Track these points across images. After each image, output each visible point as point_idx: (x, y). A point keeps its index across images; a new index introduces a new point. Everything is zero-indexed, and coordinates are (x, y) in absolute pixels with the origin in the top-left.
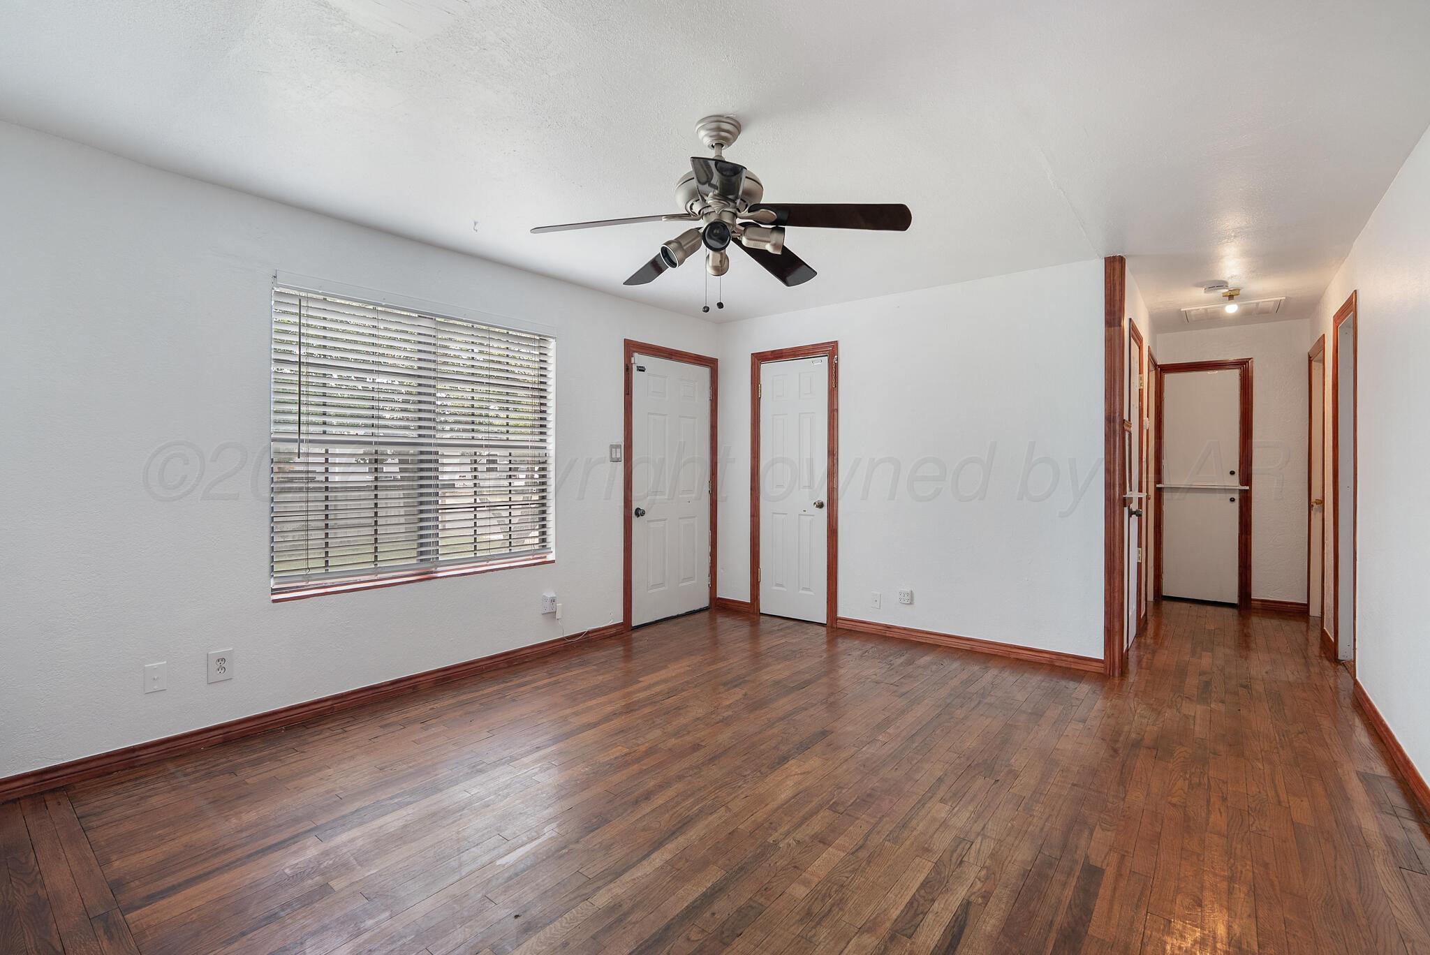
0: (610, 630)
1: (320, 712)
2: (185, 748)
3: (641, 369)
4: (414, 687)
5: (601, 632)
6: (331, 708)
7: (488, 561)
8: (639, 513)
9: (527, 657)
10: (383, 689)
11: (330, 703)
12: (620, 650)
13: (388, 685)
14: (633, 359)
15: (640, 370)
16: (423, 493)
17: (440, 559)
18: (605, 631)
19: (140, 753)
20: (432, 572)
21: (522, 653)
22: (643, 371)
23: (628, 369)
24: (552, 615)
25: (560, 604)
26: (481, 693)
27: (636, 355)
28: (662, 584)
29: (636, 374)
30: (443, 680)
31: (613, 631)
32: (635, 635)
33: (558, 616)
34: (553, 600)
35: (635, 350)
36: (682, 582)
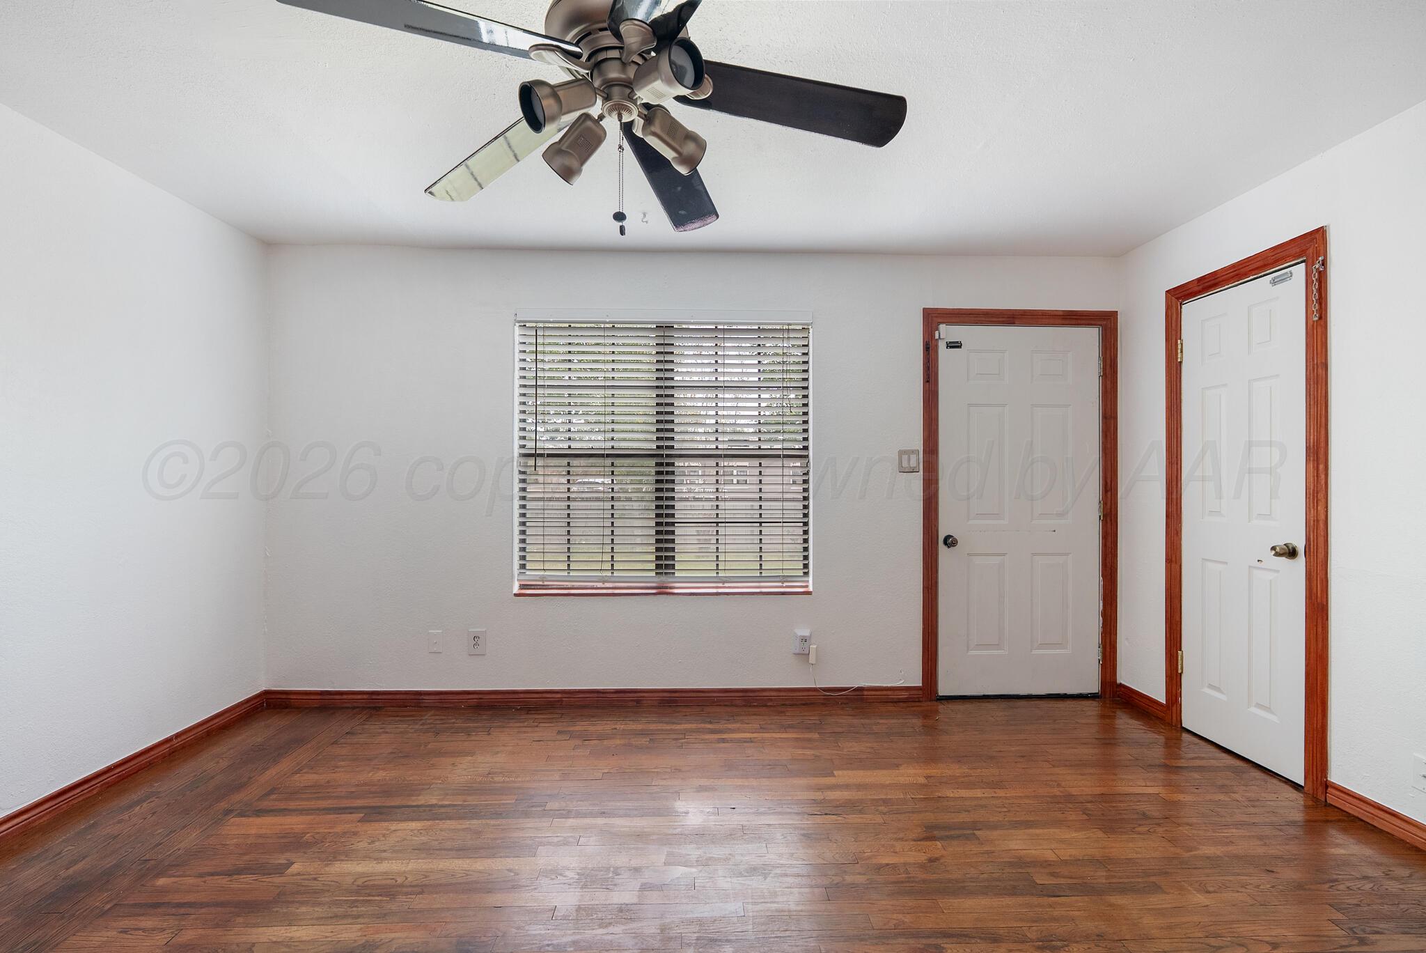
0: (896, 693)
1: (551, 702)
2: (451, 703)
3: (955, 345)
4: (638, 702)
5: (885, 693)
6: (560, 701)
7: (724, 583)
8: (950, 542)
9: (771, 700)
10: (608, 695)
11: (559, 696)
12: (917, 722)
13: (612, 693)
14: (937, 333)
15: (951, 347)
16: (669, 505)
17: (676, 575)
18: (889, 693)
19: (425, 698)
20: (667, 588)
21: (765, 694)
22: (960, 347)
23: (930, 349)
24: (803, 656)
25: (815, 646)
26: (674, 727)
27: (942, 327)
28: (997, 646)
29: (943, 351)
30: (669, 702)
31: (905, 695)
32: (942, 707)
33: (812, 659)
34: (804, 640)
35: (940, 320)
36: (1038, 648)
